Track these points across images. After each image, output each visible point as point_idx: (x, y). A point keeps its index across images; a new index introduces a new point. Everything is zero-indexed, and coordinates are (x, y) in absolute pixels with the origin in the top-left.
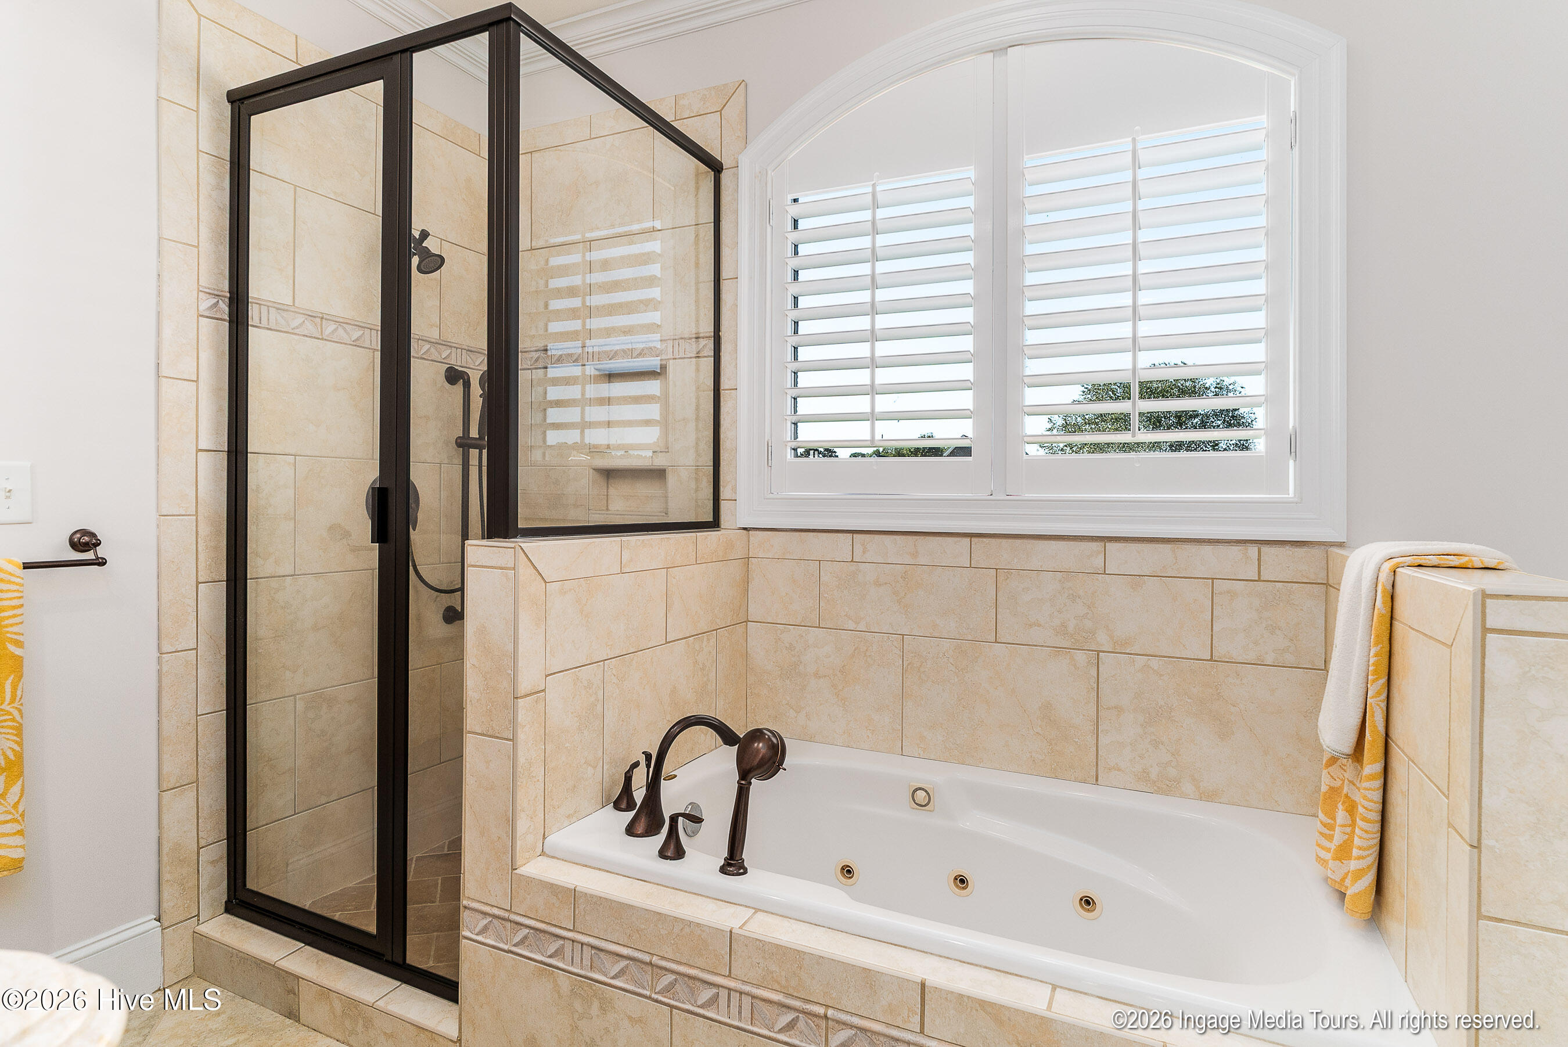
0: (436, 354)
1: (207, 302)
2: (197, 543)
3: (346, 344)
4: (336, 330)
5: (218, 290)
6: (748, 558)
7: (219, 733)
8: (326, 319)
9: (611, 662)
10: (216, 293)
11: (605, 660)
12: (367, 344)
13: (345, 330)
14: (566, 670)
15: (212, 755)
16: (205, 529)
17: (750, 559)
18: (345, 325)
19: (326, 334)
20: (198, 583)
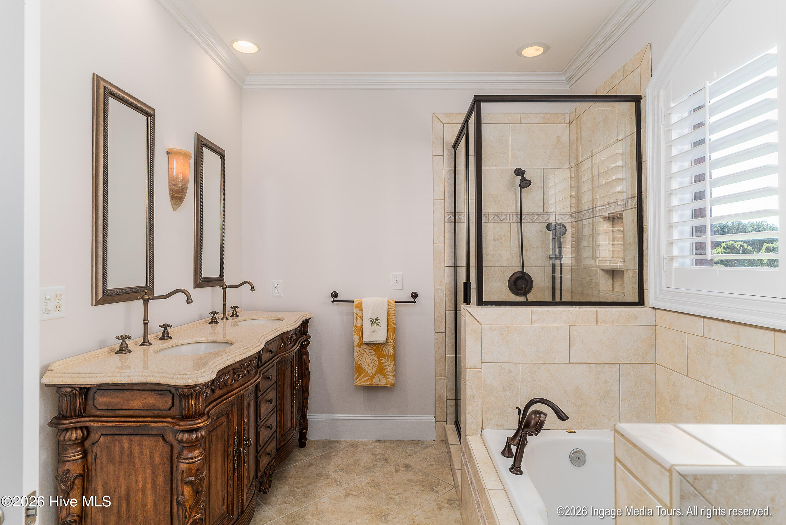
0: (542, 219)
1: (447, 217)
2: (445, 297)
3: (498, 222)
4: (494, 217)
5: (451, 212)
6: (655, 326)
7: (453, 362)
8: (490, 214)
9: (525, 365)
10: (450, 213)
11: (521, 363)
12: (508, 220)
13: (498, 217)
14: (495, 363)
15: (451, 369)
16: (448, 293)
17: (656, 326)
18: (498, 215)
19: (491, 219)
20: (446, 311)
